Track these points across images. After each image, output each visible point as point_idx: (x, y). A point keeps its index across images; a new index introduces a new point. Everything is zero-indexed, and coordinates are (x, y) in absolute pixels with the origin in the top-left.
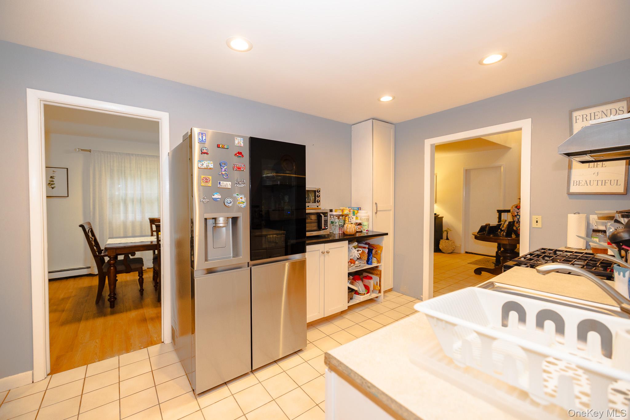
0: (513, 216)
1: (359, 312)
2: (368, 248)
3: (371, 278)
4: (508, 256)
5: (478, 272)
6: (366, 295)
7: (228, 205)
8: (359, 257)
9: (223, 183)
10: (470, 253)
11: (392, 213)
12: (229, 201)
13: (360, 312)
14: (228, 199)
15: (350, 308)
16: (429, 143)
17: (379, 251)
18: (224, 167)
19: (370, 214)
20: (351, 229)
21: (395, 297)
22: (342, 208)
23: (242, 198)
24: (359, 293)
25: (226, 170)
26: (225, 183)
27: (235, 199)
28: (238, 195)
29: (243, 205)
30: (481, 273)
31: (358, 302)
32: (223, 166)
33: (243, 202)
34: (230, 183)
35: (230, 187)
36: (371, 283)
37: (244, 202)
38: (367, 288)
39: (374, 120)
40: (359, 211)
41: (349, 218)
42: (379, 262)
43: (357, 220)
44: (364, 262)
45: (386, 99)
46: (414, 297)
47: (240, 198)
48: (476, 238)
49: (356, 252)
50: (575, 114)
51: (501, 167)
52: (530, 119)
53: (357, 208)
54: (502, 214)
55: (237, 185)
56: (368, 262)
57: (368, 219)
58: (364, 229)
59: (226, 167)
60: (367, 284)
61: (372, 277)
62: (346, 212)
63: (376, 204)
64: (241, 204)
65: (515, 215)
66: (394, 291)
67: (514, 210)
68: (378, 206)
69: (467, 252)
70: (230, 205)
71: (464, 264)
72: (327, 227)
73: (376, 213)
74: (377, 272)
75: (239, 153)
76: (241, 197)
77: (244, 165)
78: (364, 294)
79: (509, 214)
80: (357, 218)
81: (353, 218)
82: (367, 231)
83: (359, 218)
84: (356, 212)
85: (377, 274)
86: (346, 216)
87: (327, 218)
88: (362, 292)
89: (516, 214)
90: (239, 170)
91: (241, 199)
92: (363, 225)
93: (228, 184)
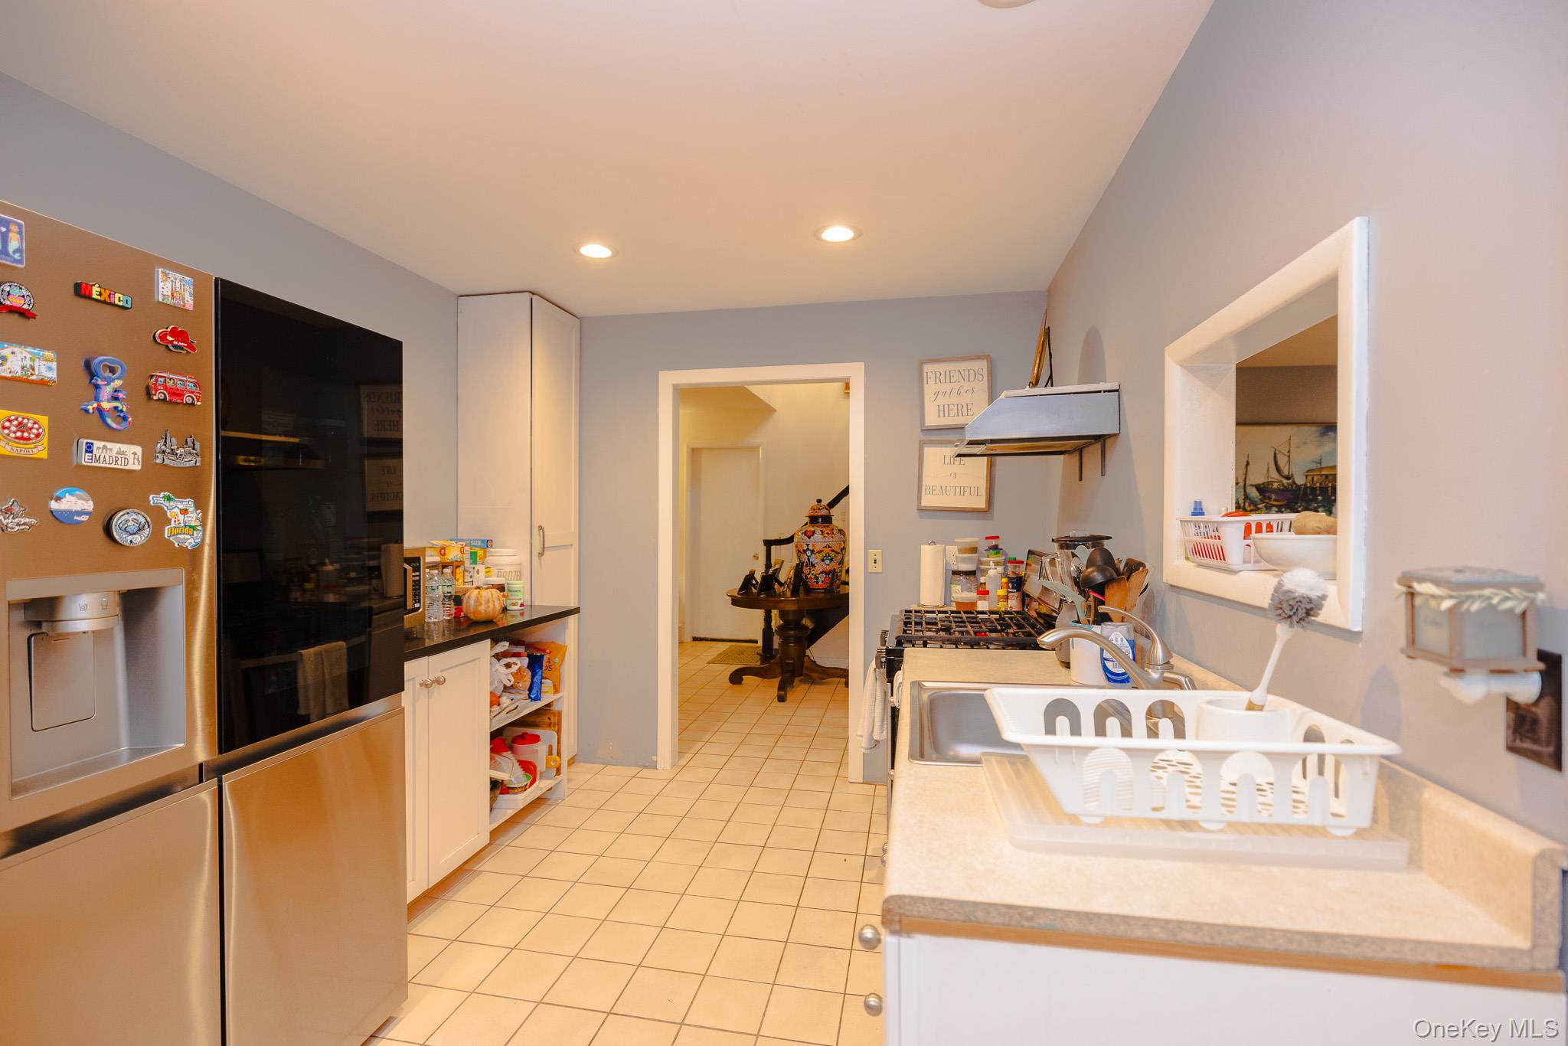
0: (798, 551)
1: (513, 844)
2: (529, 656)
3: (536, 739)
4: (792, 636)
5: (736, 678)
6: (529, 790)
7: (130, 538)
8: (512, 683)
9: (105, 447)
10: (702, 639)
11: (573, 553)
12: (131, 523)
13: (517, 842)
14: (126, 517)
15: (495, 834)
16: (668, 380)
17: (557, 660)
18: (109, 381)
19: (523, 557)
20: (491, 604)
21: (588, 776)
22: (438, 543)
23: (184, 512)
24: (509, 788)
25: (121, 395)
26: (115, 447)
27: (159, 518)
28: (169, 499)
29: (191, 540)
30: (742, 679)
31: (510, 813)
32: (104, 379)
33: (190, 527)
34: (138, 450)
35: (138, 467)
36: (538, 752)
37: (194, 528)
38: (528, 767)
39: (535, 298)
40: (488, 549)
41: (465, 571)
42: (556, 689)
43: (489, 576)
44: (522, 697)
45: (595, 251)
46: (636, 765)
47: (176, 510)
48: (735, 602)
49: (502, 669)
50: (927, 368)
51: (759, 448)
52: (863, 364)
53: (483, 541)
54: (773, 548)
55: (167, 461)
56: (534, 693)
57: (520, 571)
58: (514, 601)
59: (118, 383)
60: (525, 758)
61: (539, 736)
62: (453, 555)
63: (541, 528)
64: (182, 536)
65: (804, 550)
66: (580, 762)
67: (802, 541)
68: (545, 533)
69: (695, 639)
70: (138, 539)
71: (702, 667)
72: (419, 602)
73: (541, 554)
74: (549, 719)
75: (174, 333)
76: (181, 507)
77: (196, 384)
78: (525, 788)
79: (791, 546)
80: (487, 570)
81: (478, 572)
82: (522, 605)
83: (494, 571)
84: (480, 553)
85: (550, 725)
86: (457, 567)
87: (419, 576)
88: (518, 782)
89: (805, 547)
90: (175, 399)
91: (181, 517)
92: (510, 591)
93: (128, 456)
